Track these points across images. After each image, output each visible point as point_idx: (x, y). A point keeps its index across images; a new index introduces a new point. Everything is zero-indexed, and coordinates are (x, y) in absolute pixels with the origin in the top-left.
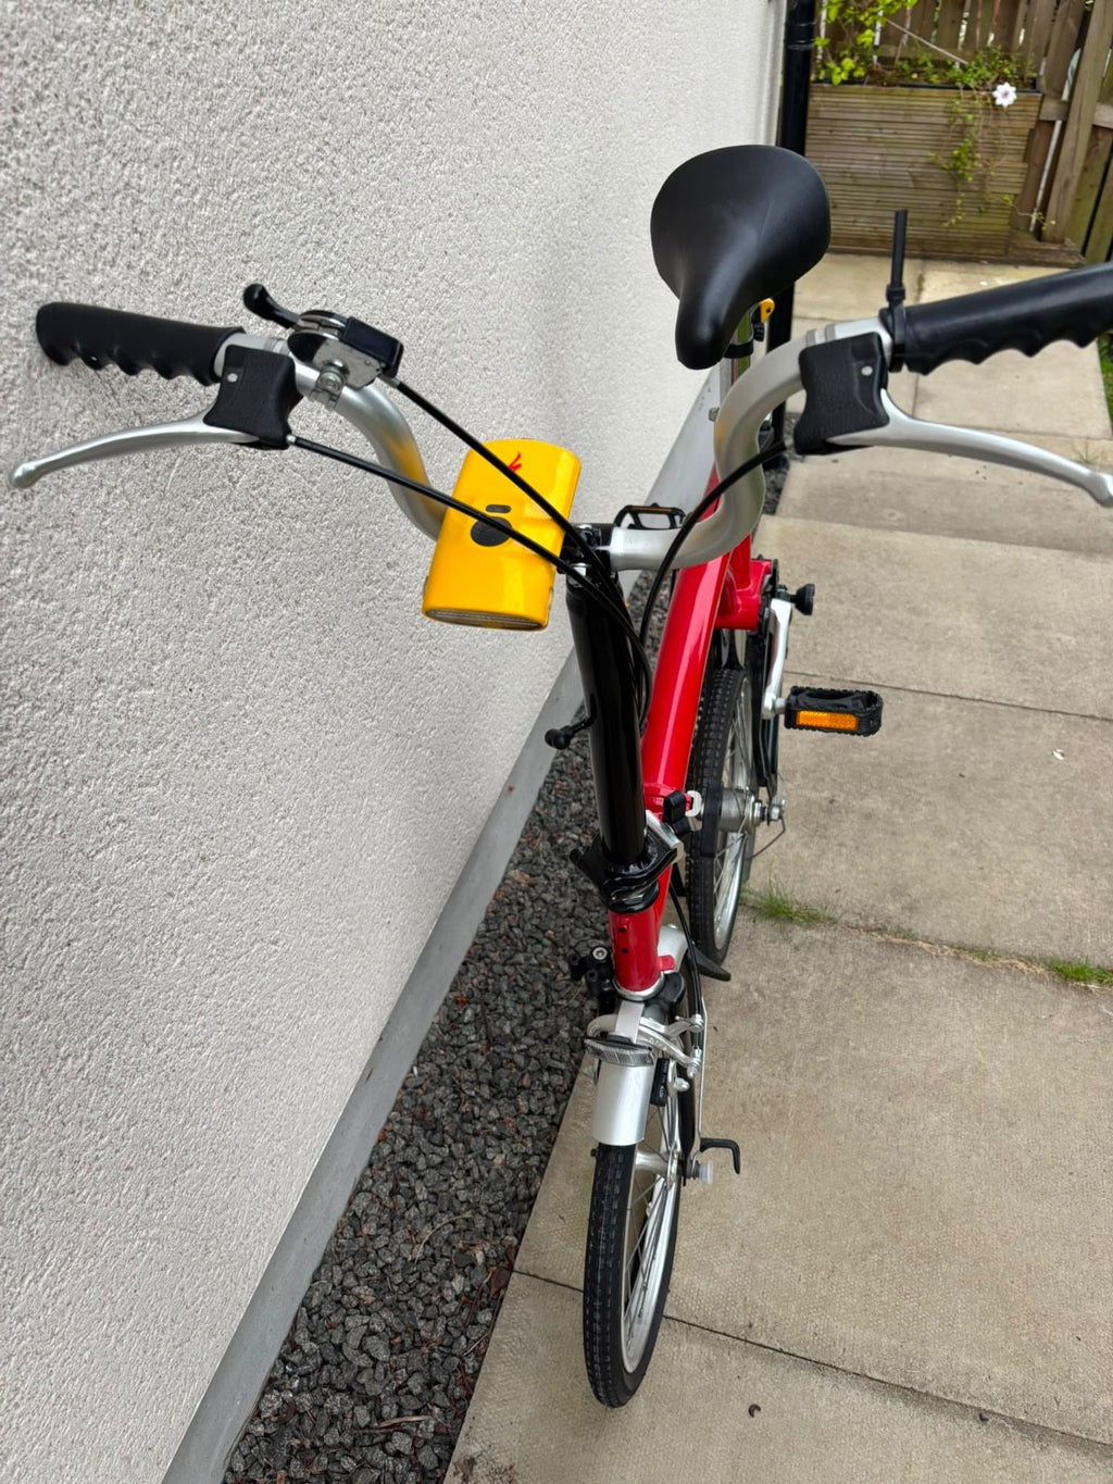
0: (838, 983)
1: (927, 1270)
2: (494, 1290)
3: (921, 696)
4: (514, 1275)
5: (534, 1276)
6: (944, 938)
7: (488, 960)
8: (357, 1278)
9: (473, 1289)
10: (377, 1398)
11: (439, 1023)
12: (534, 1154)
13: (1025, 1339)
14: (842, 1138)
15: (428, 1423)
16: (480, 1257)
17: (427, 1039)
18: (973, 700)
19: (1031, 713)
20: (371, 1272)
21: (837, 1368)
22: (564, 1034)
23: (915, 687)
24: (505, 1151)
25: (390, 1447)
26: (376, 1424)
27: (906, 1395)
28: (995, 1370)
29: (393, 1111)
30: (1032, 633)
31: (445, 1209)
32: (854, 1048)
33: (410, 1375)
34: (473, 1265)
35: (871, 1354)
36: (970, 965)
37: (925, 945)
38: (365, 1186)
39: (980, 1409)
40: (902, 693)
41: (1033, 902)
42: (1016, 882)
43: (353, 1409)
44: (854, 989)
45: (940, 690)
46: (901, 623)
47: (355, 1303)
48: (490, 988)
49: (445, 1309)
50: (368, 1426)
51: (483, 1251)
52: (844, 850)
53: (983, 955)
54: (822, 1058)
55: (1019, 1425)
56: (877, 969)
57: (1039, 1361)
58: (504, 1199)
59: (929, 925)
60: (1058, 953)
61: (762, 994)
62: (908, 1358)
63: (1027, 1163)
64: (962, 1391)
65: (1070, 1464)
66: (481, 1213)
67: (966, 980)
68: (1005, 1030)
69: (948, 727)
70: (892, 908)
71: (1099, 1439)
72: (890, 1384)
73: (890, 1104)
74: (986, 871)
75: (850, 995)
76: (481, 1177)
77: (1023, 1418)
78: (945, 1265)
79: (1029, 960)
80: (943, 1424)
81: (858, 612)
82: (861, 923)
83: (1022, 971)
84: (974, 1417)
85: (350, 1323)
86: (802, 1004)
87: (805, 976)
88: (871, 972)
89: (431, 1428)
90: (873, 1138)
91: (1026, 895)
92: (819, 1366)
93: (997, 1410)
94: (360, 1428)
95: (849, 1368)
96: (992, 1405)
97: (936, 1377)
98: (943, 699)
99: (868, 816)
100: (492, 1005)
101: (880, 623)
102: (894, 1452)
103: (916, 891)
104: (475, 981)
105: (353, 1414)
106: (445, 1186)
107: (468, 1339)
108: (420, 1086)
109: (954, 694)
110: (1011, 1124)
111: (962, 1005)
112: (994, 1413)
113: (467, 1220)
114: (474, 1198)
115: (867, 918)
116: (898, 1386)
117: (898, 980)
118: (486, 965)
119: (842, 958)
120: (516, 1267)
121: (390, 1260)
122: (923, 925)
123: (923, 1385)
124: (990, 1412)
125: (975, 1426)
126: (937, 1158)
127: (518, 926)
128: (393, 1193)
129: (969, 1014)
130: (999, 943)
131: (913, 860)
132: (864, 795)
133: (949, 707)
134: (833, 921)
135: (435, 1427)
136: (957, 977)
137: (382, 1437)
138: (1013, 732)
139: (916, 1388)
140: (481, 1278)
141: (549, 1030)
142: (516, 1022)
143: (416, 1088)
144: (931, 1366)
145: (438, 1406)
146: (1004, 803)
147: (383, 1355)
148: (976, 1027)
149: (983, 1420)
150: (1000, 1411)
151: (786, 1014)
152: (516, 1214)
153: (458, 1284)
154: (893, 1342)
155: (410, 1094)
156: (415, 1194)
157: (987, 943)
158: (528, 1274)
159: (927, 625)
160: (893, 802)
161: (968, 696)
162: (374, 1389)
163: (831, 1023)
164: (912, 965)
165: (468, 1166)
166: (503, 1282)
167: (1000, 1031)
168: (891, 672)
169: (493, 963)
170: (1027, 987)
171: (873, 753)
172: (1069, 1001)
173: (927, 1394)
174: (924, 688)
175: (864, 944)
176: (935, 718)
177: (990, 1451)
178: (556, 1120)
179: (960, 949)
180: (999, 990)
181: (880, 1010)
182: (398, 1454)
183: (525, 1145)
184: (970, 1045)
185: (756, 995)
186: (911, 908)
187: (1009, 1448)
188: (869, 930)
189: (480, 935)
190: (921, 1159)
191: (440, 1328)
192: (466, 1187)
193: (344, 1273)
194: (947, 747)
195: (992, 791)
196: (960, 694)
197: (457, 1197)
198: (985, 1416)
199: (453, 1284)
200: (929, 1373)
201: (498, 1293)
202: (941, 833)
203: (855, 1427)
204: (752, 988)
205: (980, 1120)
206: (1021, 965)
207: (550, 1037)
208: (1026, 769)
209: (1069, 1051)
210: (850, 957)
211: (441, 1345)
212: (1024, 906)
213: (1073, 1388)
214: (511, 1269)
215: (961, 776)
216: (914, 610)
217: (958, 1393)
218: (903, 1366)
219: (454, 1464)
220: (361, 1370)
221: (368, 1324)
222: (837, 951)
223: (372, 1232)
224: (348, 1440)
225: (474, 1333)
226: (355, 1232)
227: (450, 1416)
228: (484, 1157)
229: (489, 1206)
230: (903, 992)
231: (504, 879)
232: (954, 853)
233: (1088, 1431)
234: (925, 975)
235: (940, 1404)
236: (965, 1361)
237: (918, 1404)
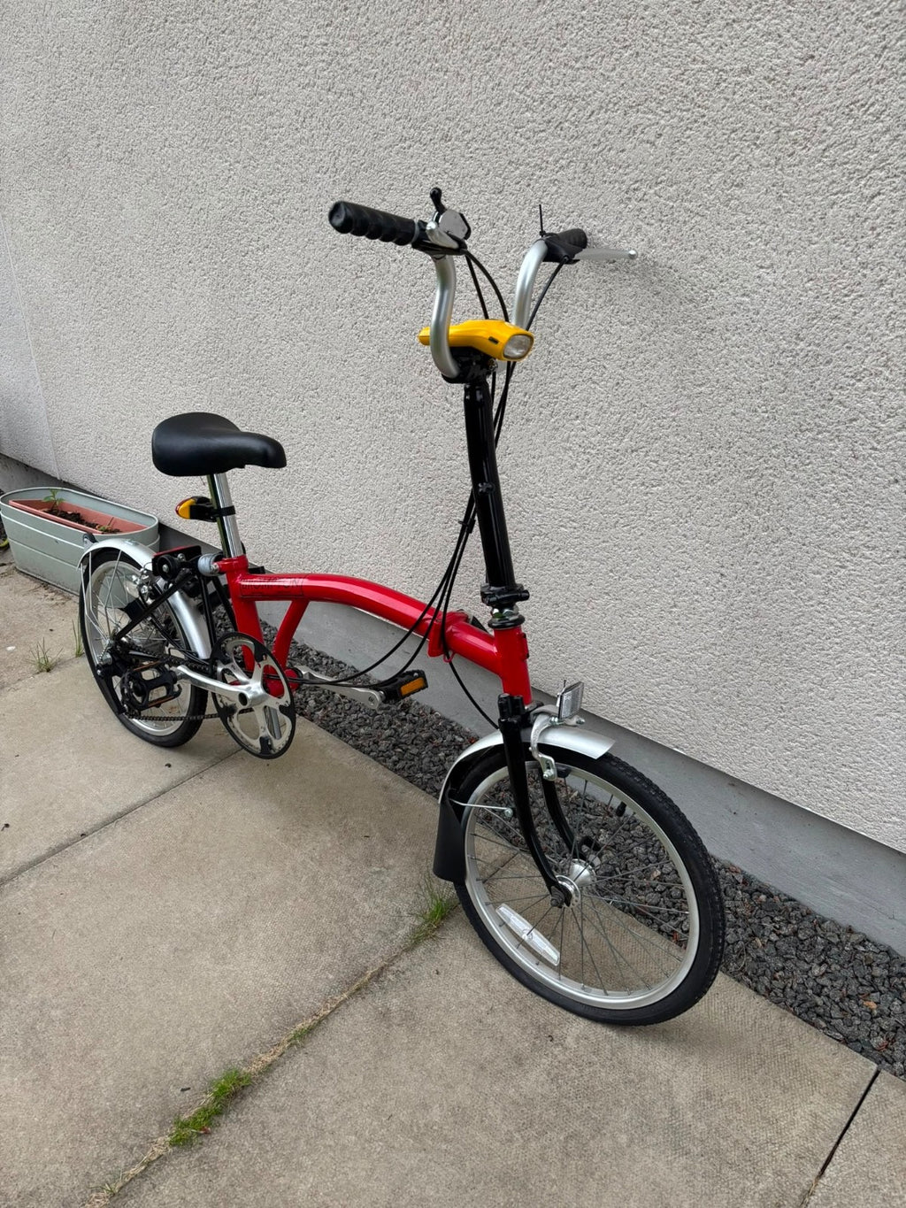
0: (351, 920)
14: (248, 859)
32: (296, 899)
36: (299, 1017)
37: (341, 998)
39: (87, 836)
41: (321, 1132)
44: (340, 927)
54: (304, 879)
60: (257, 1102)
61: (375, 873)
63: (149, 940)
67: (290, 1005)
70: (395, 1002)
72: (131, 812)
73: (245, 895)
75: (337, 922)
77: (67, 849)
79: (268, 1066)
80: (98, 820)
82: (394, 968)
83: (264, 1052)
84: (87, 832)
86: (351, 890)
87: (372, 905)
88: (345, 947)
92: (164, 792)
93: (80, 842)
95: (151, 802)
96: (83, 842)
97: (113, 829)
102: (109, 799)
110: (176, 950)
111: (273, 986)
115: (396, 975)
116: (127, 814)
117: (326, 959)
119: (371, 934)
122: (360, 1014)
123: (117, 823)
125: (85, 830)
126: (196, 897)
129: (264, 986)
130: (301, 1059)
131: (438, 1058)
134: (409, 950)
136: (296, 1001)
139: (119, 819)
149: (82, 835)
151: (350, 878)
154: (142, 822)
157: (309, 1049)
164: (331, 977)
170: (248, 1044)
172: (214, 1068)
173: (113, 822)
175: (373, 958)
177: (73, 830)
179: (321, 1023)
180: (264, 1023)
184: (242, 967)
185: (378, 869)
186: (385, 1015)
187: (66, 836)
188: (384, 969)
200: (119, 830)
203: (131, 792)
204: (383, 869)
205: (194, 934)
206: (268, 1056)
209: (182, 1030)
212: (322, 1119)
213: (51, 876)
222: (379, 936)
230: (313, 956)
233: (34, 869)
234: (316, 979)
235: (105, 824)
236: (108, 843)
237: (114, 816)
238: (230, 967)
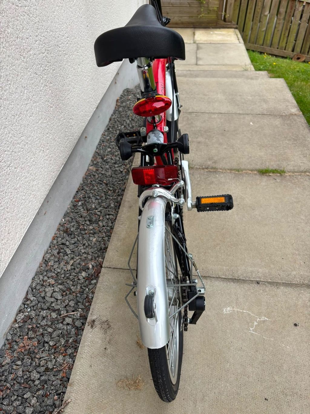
1: (235, 248)
2: (96, 274)
3: (210, 114)
4: (103, 268)
5: (110, 268)
6: (226, 168)
7: (84, 190)
8: (48, 277)
9: (89, 275)
10: (58, 310)
11: (70, 207)
12: (106, 237)
13: (267, 261)
15: (77, 314)
16: (91, 266)
17: (67, 211)
18: (225, 113)
19: (242, 115)
20: (53, 275)
21: (211, 277)
22: (112, 205)
23: (208, 112)
24: (96, 237)
25: (65, 323)
26: (59, 317)
27: (233, 281)
28: (260, 270)
29: (57, 231)
30: (239, 97)
31: (77, 255)
33: (69, 301)
34: (88, 269)
35: (221, 271)
36: (235, 174)
37: (221, 170)
38: (49, 252)
39: (256, 281)
40: (204, 114)
41: (251, 157)
42: (245, 153)
43: (50, 314)
44: (201, 183)
45: (215, 112)
46: (201, 98)
47: (48, 284)
48: (86, 197)
49: (80, 282)
50: (56, 318)
51: (92, 264)
52: (193, 151)
53: (238, 170)
55: (269, 283)
56: (207, 178)
57: (272, 266)
58: (97, 250)
59: (221, 166)
60: (260, 168)
62: (232, 271)
63: (260, 218)
64: (250, 277)
65: (287, 290)
66: (89, 254)
67: (234, 177)
68: (248, 188)
69: (219, 120)
70: (209, 163)
71: (294, 283)
72: (228, 278)
74: (236, 151)
76: (89, 245)
77: (270, 281)
78: (240, 246)
79: (252, 170)
80: (246, 286)
81: (189, 96)
82: (201, 167)
83: (250, 173)
84: (255, 283)
85: (47, 290)
88: (205, 179)
89: (79, 315)
90: (213, 218)
91: (248, 156)
93: (262, 280)
94: (53, 319)
95: (215, 276)
96: (260, 279)
97: (242, 275)
98: (216, 114)
99: (199, 143)
100: (88, 201)
101: (195, 98)
102: (232, 296)
103: (216, 158)
104: (81, 196)
105: (51, 315)
106: (77, 249)
107: (89, 289)
108: (65, 224)
109: (219, 112)
110: (253, 210)
111: (234, 183)
112: (261, 281)
113: (85, 257)
114: (87, 251)
115: (202, 166)
116: (231, 279)
117: (214, 180)
118: (84, 191)
119: (196, 176)
120: (103, 266)
121: (59, 271)
122: (219, 166)
123: (238, 277)
124: (260, 281)
125: (256, 285)
127: (94, 181)
128: (58, 253)
129: (236, 185)
130: (242, 167)
131: (214, 151)
132: (197, 138)
133: (218, 115)
134: (192, 168)
135: (80, 314)
136: (232, 177)
137: (62, 320)
138: (238, 120)
139: (236, 278)
140: (91, 271)
141: (107, 205)
142: (96, 204)
143: (64, 224)
144: (240, 272)
145: (80, 308)
146: (238, 135)
147: (60, 297)
148: (239, 188)
149: (258, 283)
150: (263, 280)
152: (102, 253)
153: (84, 274)
154: (227, 268)
155: (62, 226)
156: (66, 253)
157: (239, 168)
158: (108, 268)
159: (209, 98)
160: (206, 138)
161: (223, 112)
162: (57, 307)
163: (195, 192)
164: (217, 176)
165: (84, 243)
166: (99, 271)
167: (247, 187)
168: (200, 109)
169: (86, 190)
170: (253, 177)
171: (198, 128)
172: (265, 178)
173: (240, 279)
174: (210, 112)
175: (202, 172)
176: (214, 118)
177: (262, 291)
178: (112, 227)
179: (231, 170)
180: (244, 178)
181: (209, 187)
182: (68, 324)
183: (103, 235)
186: (215, 162)
187: (267, 289)
188: (203, 169)
189: (81, 184)
190: (228, 221)
191: (79, 287)
192: (84, 249)
193: (43, 277)
194: (219, 124)
195: (234, 133)
196: (221, 112)
197: (81, 252)
198: (259, 282)
199: (82, 274)
200: (240, 273)
201: (98, 275)
202: (221, 144)
203: (219, 291)
205: (244, 210)
206: (250, 172)
207: (108, 206)
208: (243, 127)
209: (267, 190)
210: (198, 176)
211: (79, 292)
212: (248, 158)
213: (284, 271)
214: (101, 267)
215: (225, 131)
216: (205, 95)
217: (249, 278)
218: (231, 273)
219: (88, 323)
220: (52, 303)
221: (53, 290)
222: (194, 175)
223: (52, 264)
224: (49, 323)
225: (91, 287)
226: (46, 265)
227: (85, 310)
228: (89, 240)
229: (92, 252)
230: (216, 182)
231: (88, 170)
232: (225, 148)
233: (290, 281)
234: (222, 177)
235: (244, 281)
236: (250, 269)
237: (238, 282)
238: (241, 194)
